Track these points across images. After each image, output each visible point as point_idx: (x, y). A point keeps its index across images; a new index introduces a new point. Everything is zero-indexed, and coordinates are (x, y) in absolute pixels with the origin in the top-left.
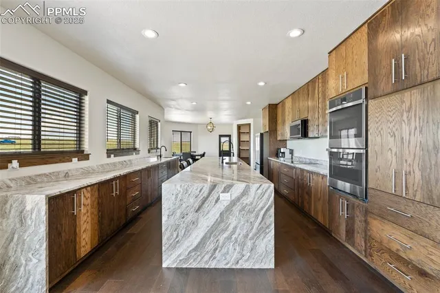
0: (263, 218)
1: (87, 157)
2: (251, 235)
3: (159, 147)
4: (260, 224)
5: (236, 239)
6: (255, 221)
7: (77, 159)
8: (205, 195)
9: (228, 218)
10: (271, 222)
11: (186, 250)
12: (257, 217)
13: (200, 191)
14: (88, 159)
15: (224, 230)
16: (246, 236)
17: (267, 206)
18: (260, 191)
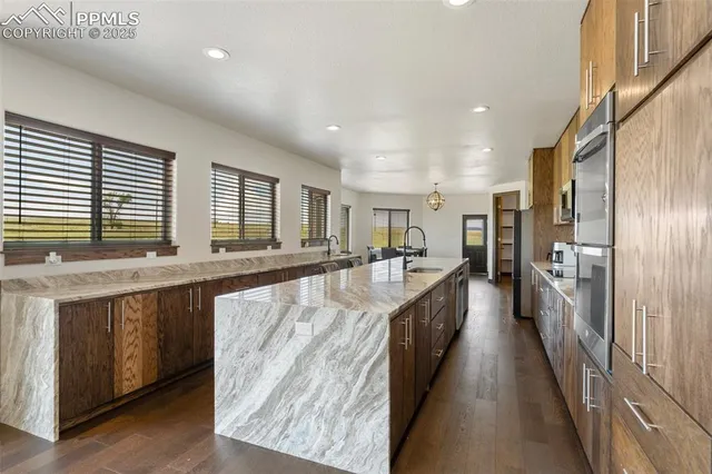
0: (368, 378)
1: (172, 251)
2: (346, 407)
3: (328, 237)
4: (363, 388)
5: (321, 409)
6: (354, 381)
7: (155, 253)
8: (273, 322)
9: (307, 368)
10: (384, 389)
11: (246, 412)
12: (357, 373)
13: (266, 315)
14: (175, 254)
15: (302, 390)
16: (338, 407)
17: (376, 356)
18: (362, 325)
